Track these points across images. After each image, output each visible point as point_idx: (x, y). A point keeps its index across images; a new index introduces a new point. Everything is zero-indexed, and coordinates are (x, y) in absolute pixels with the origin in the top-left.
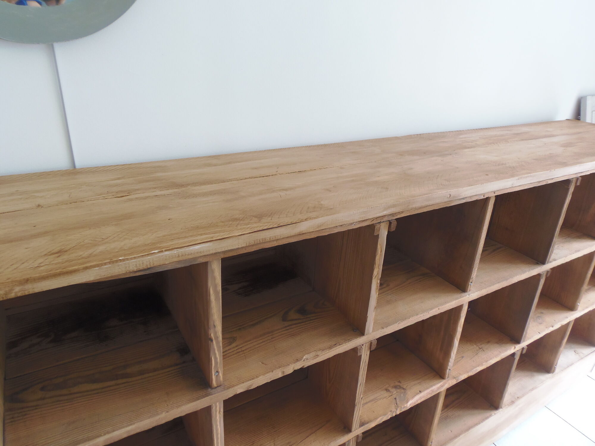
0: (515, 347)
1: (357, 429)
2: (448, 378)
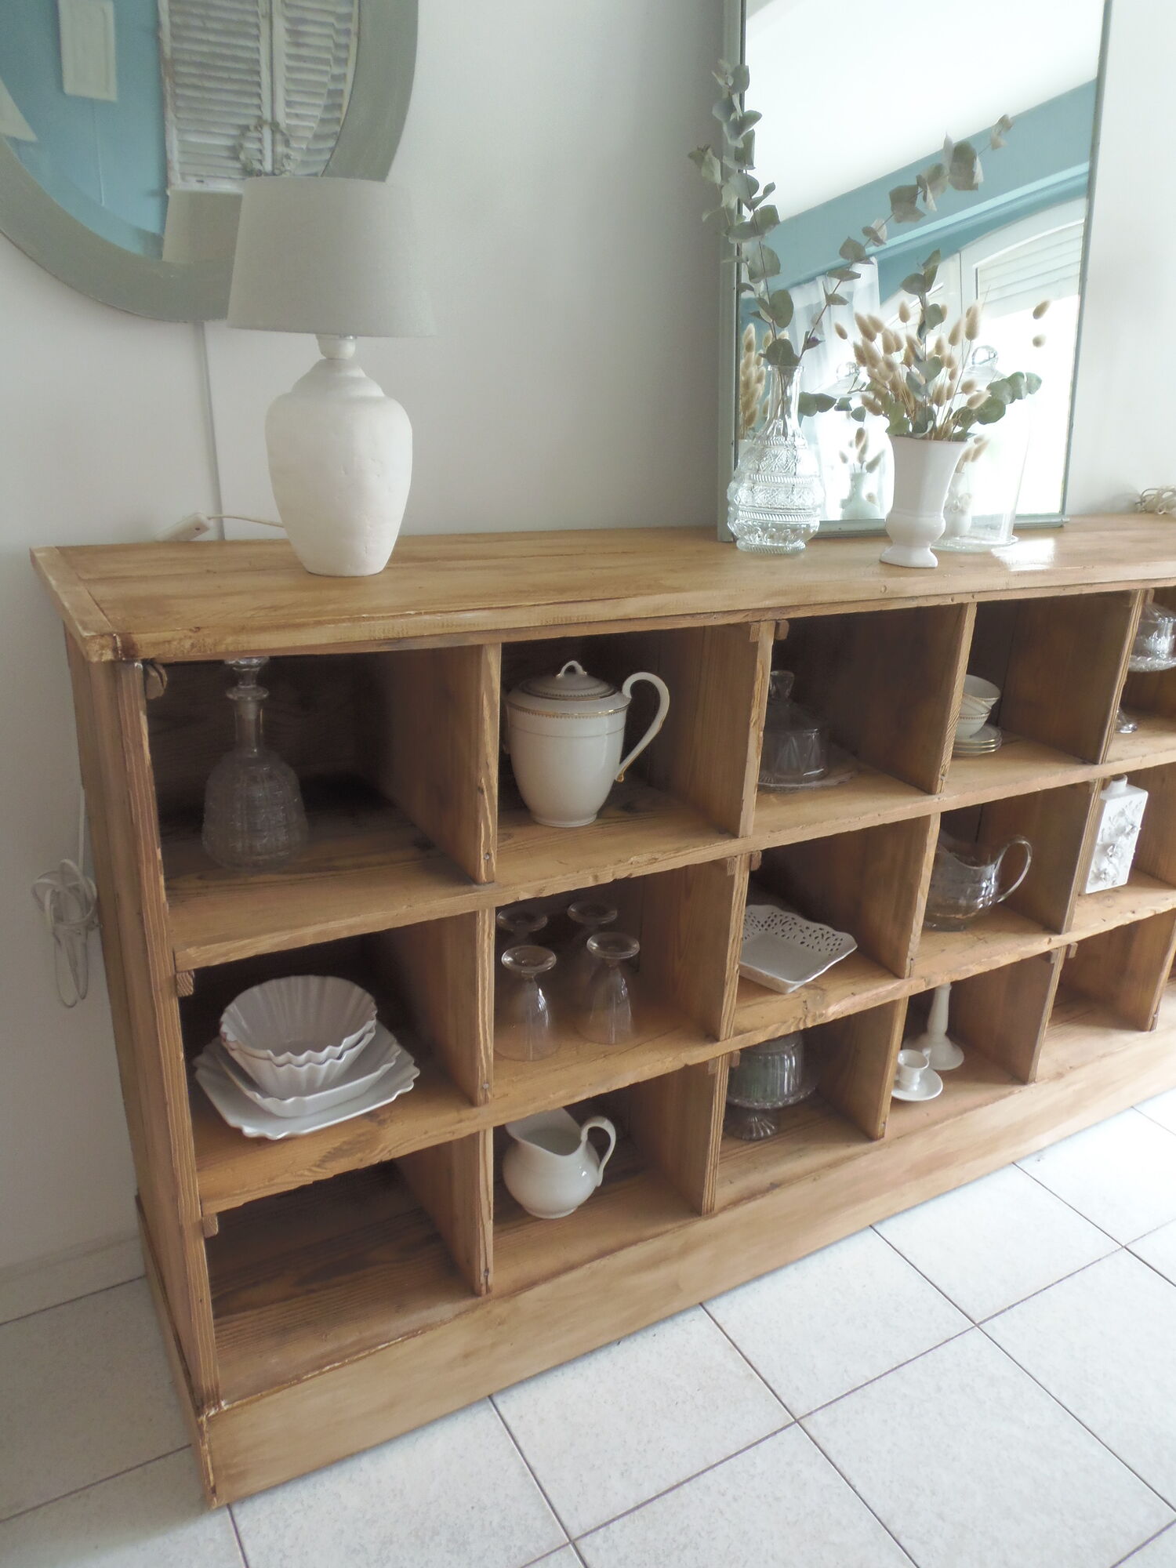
0: (1050, 939)
1: (729, 1038)
2: (910, 977)
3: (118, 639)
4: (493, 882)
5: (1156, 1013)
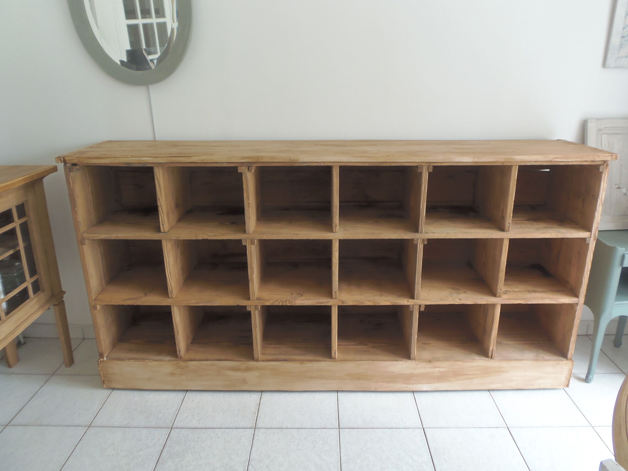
0: (409, 300)
1: (254, 300)
2: (335, 299)
3: (62, 158)
4: (165, 233)
5: (493, 351)
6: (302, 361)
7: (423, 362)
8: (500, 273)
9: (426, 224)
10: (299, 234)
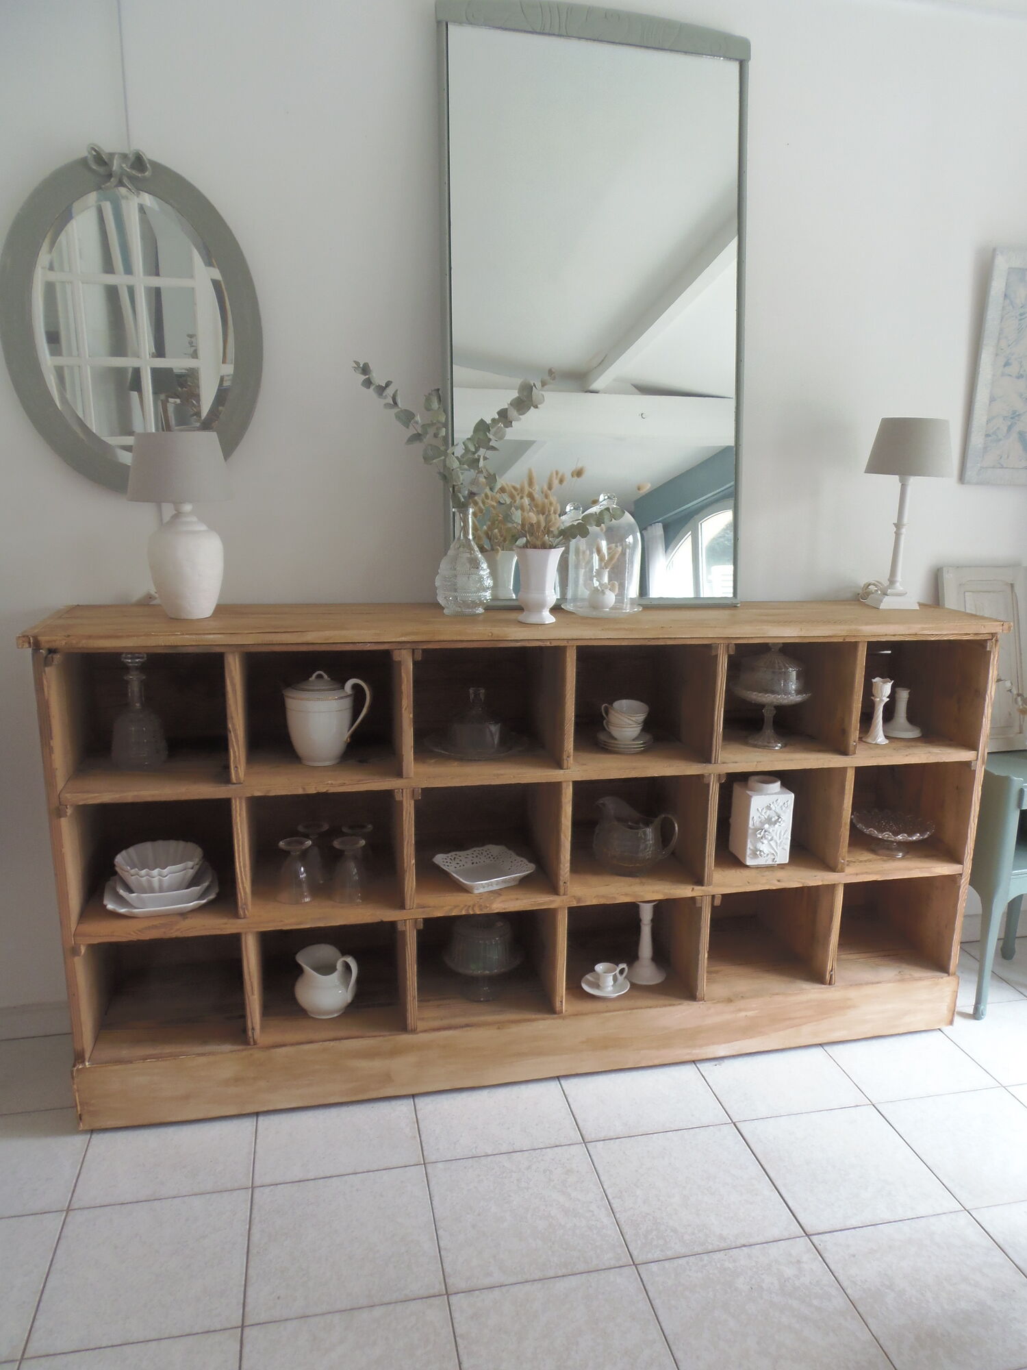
0: (694, 888)
1: (412, 908)
2: (564, 895)
4: (240, 783)
5: (832, 971)
6: (500, 1025)
7: (718, 1002)
8: (842, 829)
9: (723, 747)
10: (502, 775)
